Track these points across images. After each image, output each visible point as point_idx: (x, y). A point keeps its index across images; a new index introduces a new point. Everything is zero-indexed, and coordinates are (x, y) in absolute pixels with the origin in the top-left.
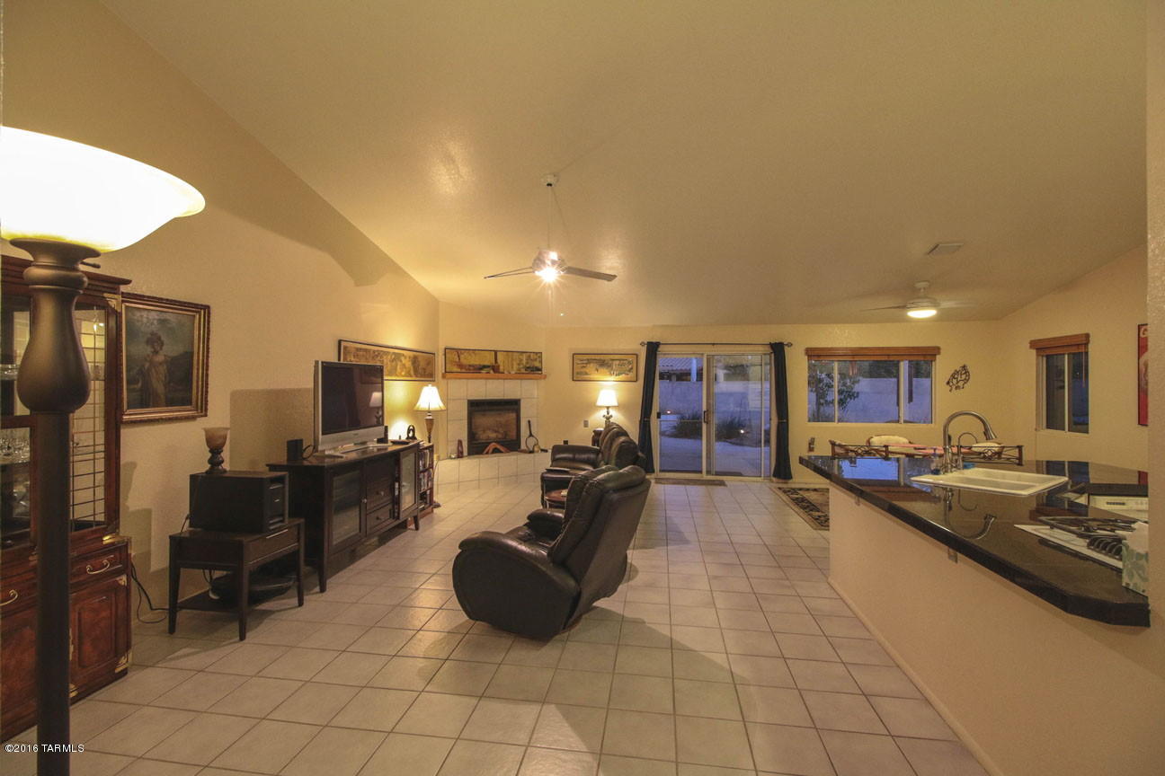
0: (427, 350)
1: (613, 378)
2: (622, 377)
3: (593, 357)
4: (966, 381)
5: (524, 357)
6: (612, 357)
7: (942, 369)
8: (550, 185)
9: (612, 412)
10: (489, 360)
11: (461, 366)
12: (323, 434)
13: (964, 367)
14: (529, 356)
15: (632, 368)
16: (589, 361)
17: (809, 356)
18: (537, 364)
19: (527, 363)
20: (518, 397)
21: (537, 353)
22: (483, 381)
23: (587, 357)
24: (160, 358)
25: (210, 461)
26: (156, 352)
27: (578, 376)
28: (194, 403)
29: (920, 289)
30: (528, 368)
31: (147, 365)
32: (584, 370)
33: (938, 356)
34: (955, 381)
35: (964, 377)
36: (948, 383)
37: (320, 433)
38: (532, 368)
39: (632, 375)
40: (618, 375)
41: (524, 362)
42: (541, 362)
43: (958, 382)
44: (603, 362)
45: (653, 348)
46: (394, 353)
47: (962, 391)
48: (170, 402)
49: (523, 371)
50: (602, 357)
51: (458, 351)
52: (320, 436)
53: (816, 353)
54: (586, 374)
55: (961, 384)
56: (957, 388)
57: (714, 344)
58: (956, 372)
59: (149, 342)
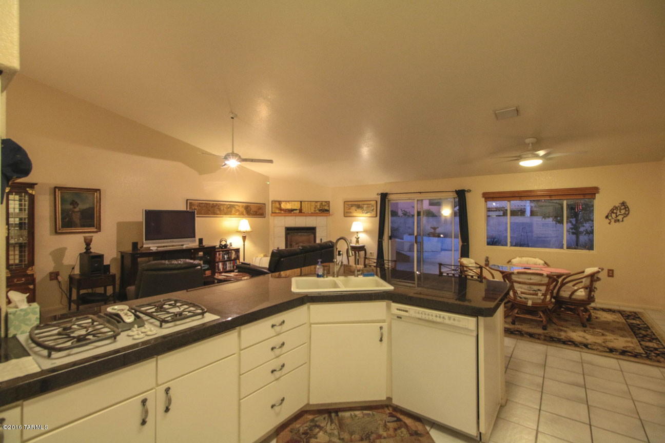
0: (258, 202)
1: (364, 215)
2: (369, 215)
3: (354, 203)
4: (626, 215)
5: (318, 204)
6: (363, 203)
7: (601, 206)
8: (232, 118)
9: (360, 235)
10: (296, 206)
11: (281, 209)
12: (146, 240)
13: (623, 204)
14: (322, 204)
15: (373, 209)
16: (352, 206)
17: (485, 198)
18: (326, 208)
19: (320, 207)
20: (314, 226)
21: (326, 202)
22: (294, 217)
23: (350, 203)
24: (77, 209)
25: (86, 248)
26: (75, 208)
27: (347, 214)
28: (96, 226)
29: (529, 144)
30: (321, 210)
31: (70, 212)
32: (349, 211)
33: (597, 195)
34: (614, 215)
35: (623, 212)
36: (607, 217)
37: (144, 239)
38: (324, 210)
39: (374, 213)
40: (367, 213)
41: (318, 207)
42: (329, 206)
43: (617, 216)
44: (359, 205)
45: (384, 196)
46: (229, 205)
47: (621, 223)
48: (83, 226)
49: (317, 211)
50: (359, 203)
51: (280, 202)
52: (144, 241)
53: (492, 196)
54: (351, 213)
55: (620, 218)
56: (615, 222)
57: (420, 193)
58: (616, 208)
59: (71, 204)
